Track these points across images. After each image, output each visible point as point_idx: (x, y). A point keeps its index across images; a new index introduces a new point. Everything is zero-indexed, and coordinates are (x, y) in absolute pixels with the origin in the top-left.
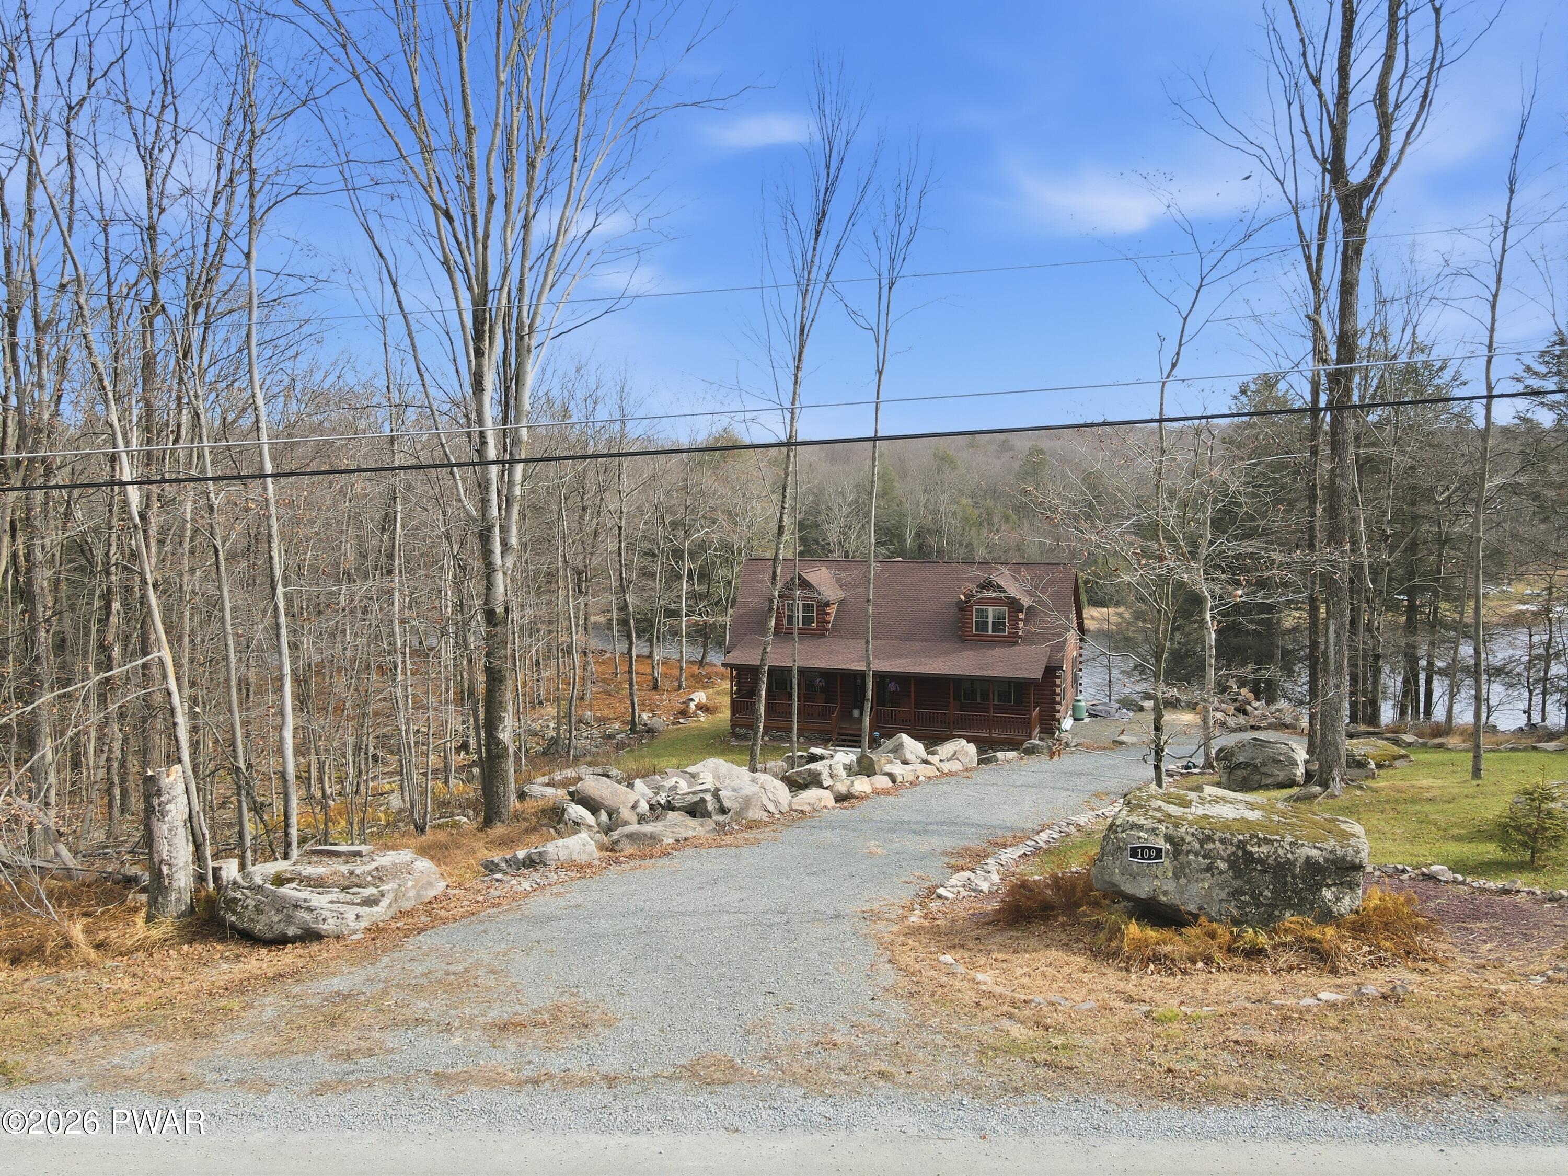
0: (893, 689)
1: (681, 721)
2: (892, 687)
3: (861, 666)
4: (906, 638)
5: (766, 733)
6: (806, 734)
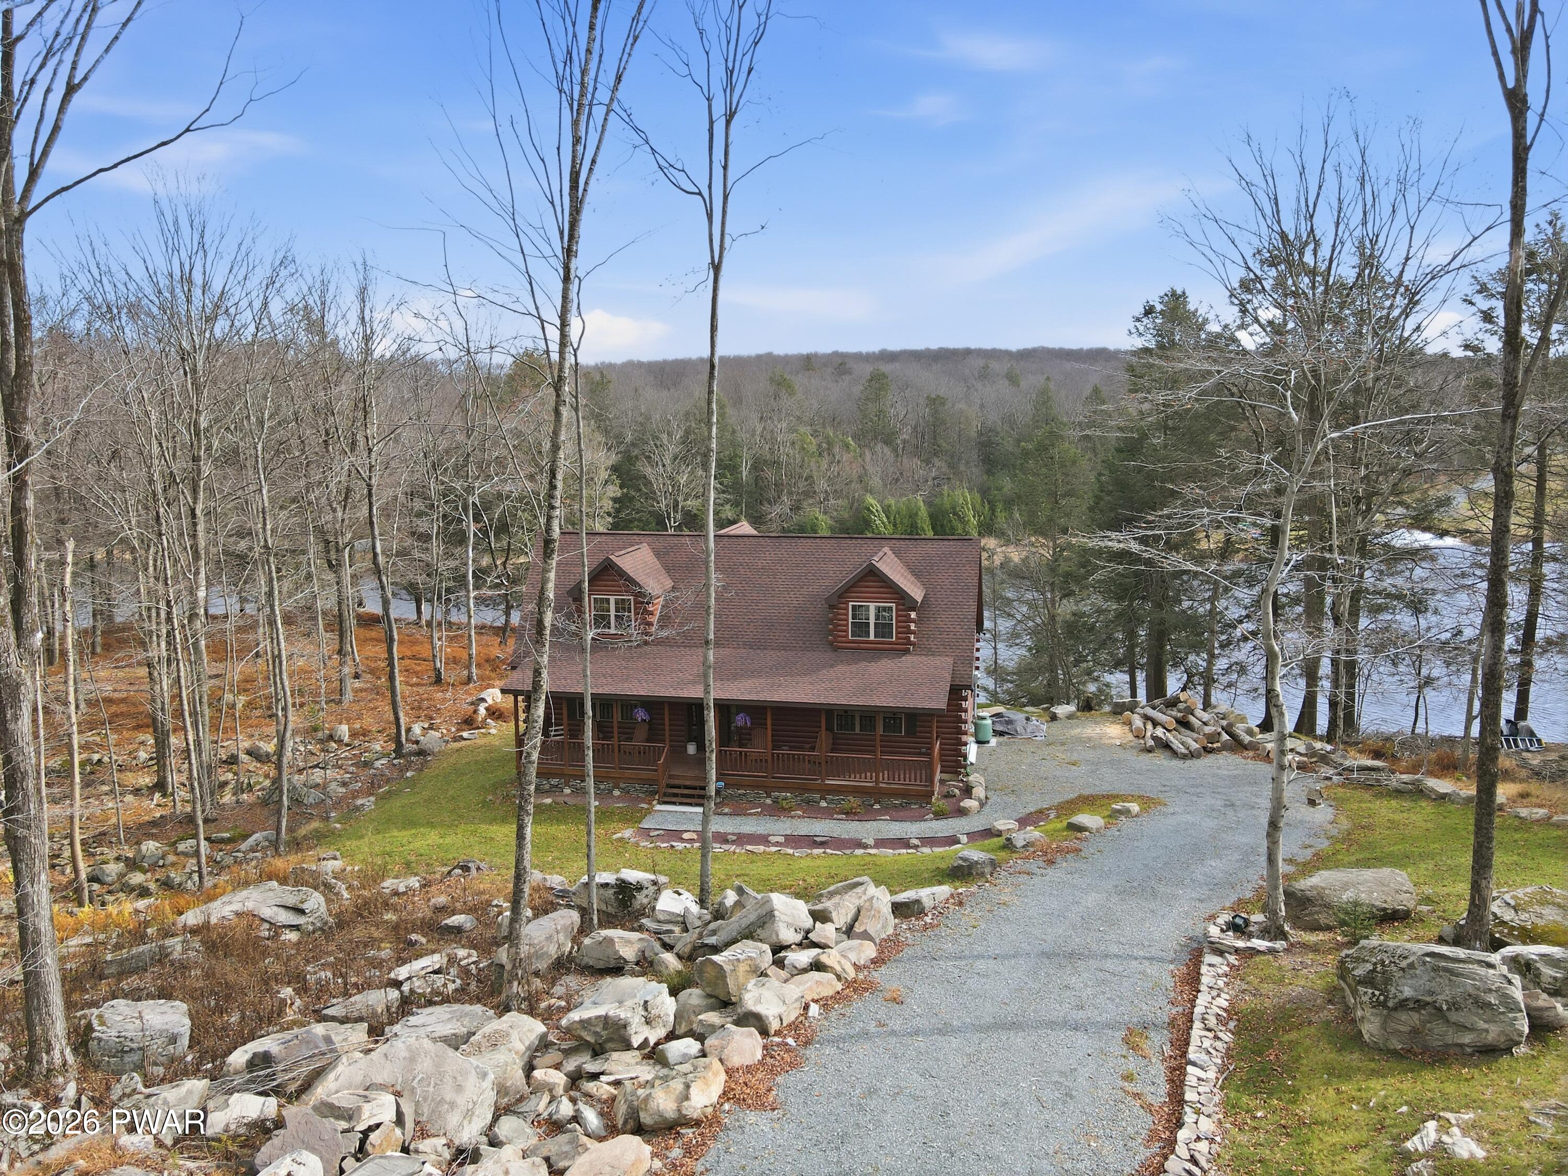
0: (739, 724)
1: (465, 734)
2: (741, 720)
3: (695, 692)
4: (758, 645)
5: (567, 784)
6: (622, 785)
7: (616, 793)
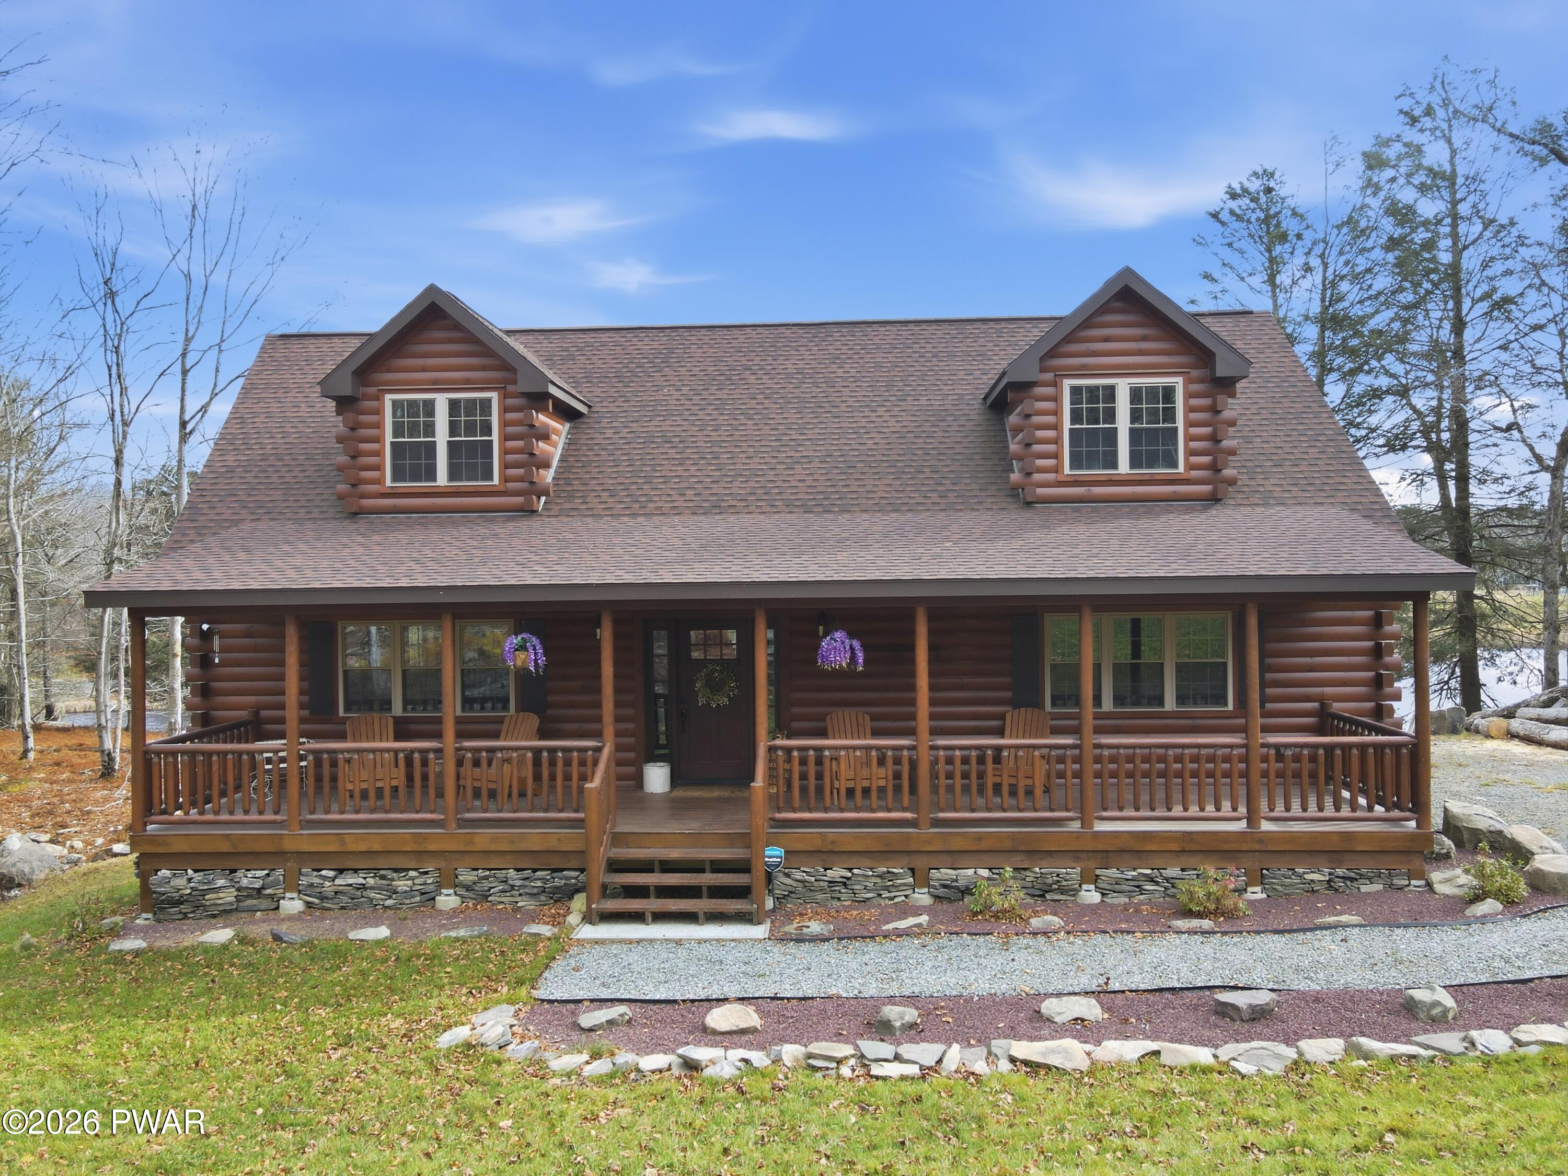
5: (292, 884)
6: (467, 877)
7: (448, 900)
